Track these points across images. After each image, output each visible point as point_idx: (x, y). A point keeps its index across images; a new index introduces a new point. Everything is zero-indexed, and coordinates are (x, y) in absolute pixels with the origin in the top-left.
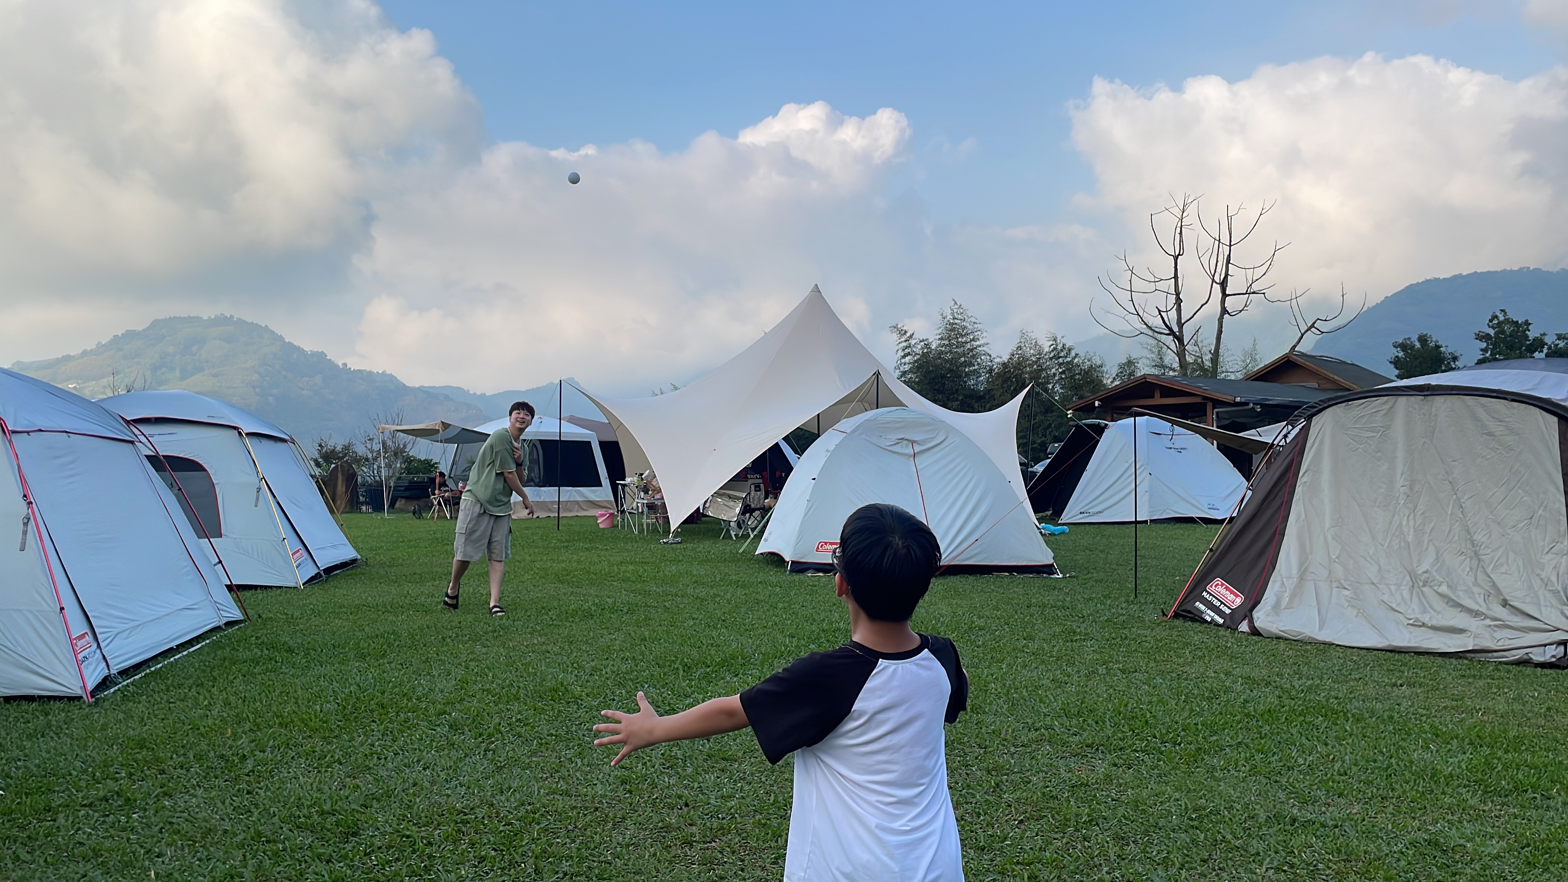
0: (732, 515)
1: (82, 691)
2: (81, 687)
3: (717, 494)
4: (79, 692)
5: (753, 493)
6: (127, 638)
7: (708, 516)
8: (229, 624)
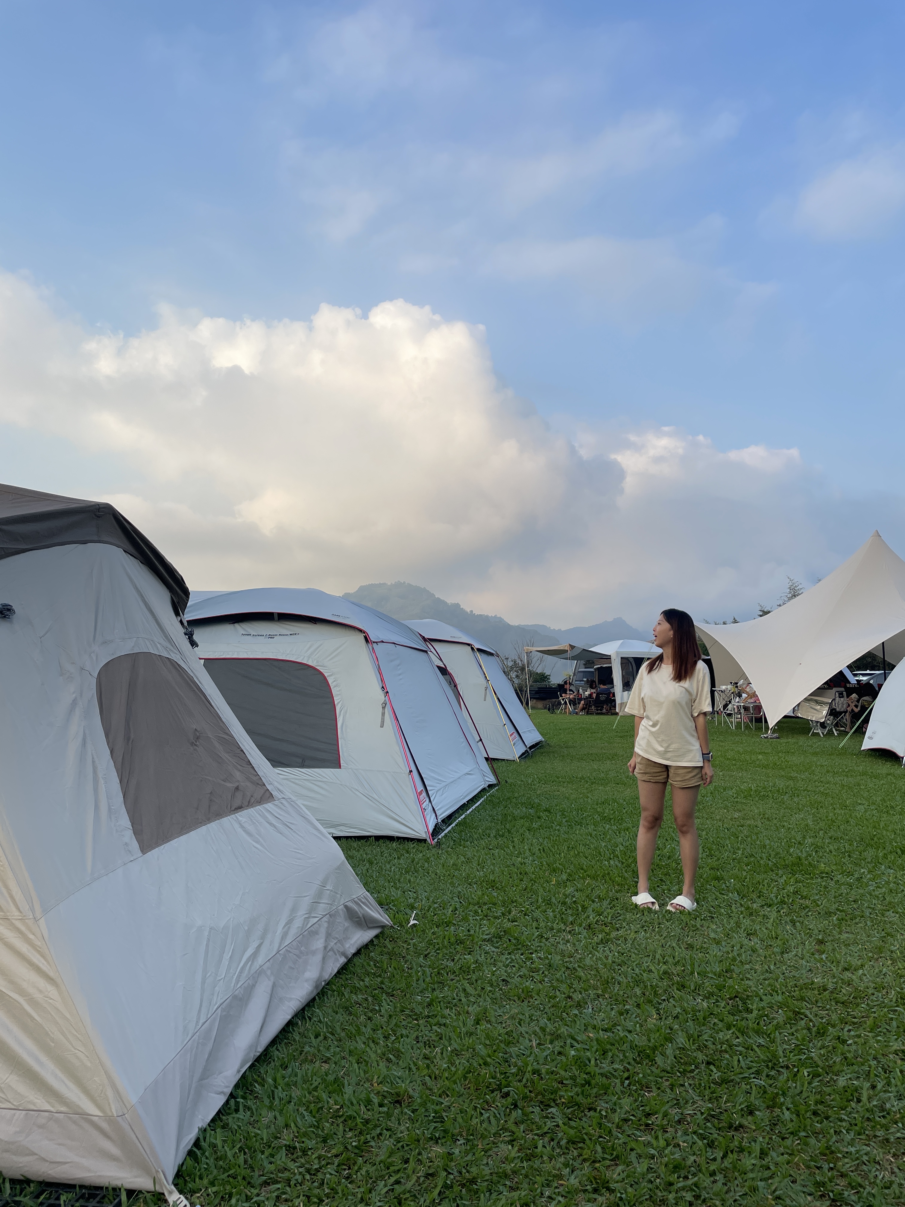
0: (820, 716)
1: (426, 835)
2: (425, 832)
3: (806, 700)
4: (423, 835)
5: (837, 699)
6: (442, 795)
7: (798, 717)
8: (491, 786)
